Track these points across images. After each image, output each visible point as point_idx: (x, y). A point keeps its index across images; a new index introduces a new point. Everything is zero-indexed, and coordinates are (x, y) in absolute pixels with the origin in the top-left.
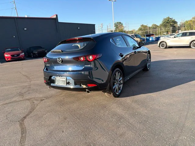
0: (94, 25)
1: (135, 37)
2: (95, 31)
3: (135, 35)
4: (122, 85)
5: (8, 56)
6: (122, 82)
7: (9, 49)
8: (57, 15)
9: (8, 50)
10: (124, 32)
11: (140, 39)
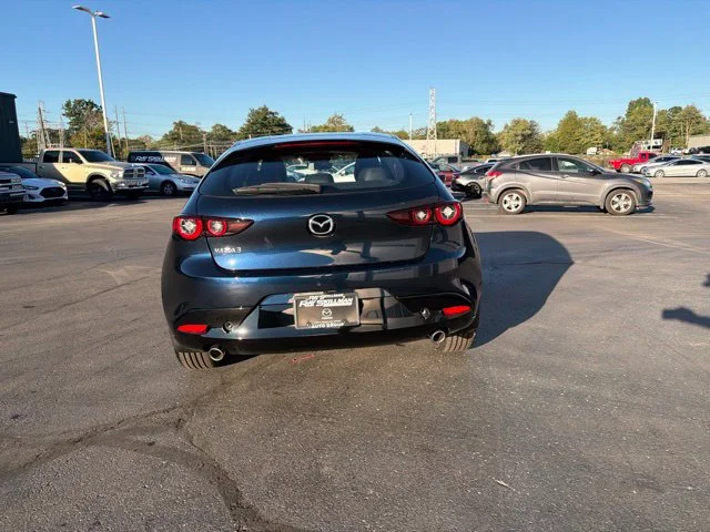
1: (198, 164)
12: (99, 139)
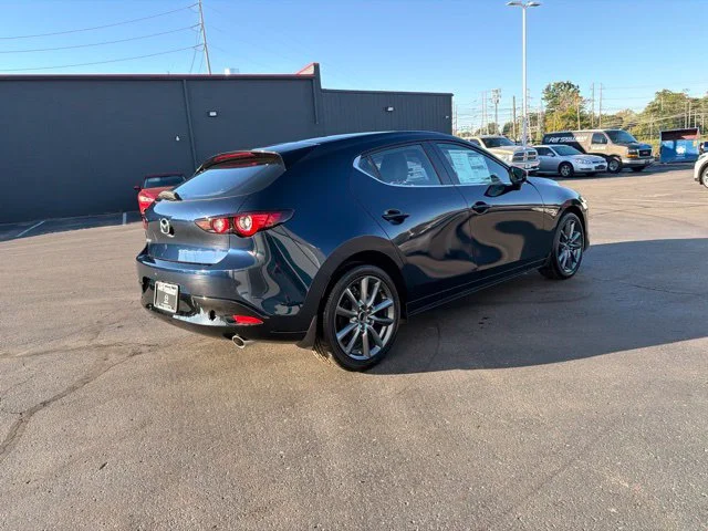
0: (450, 96)
1: (609, 141)
2: (451, 118)
3: (608, 133)
4: (391, 327)
5: (147, 200)
6: (391, 316)
7: (157, 180)
8: (317, 67)
9: (150, 180)
10: (582, 119)
11: (631, 148)
12: (570, 118)
